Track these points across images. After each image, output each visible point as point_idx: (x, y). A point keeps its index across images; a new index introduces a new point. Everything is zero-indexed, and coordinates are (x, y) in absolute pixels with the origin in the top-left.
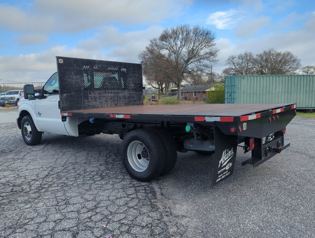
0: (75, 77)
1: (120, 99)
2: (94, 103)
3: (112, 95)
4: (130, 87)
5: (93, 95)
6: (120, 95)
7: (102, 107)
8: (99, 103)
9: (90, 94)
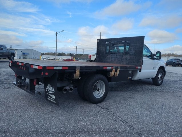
0: (102, 48)
1: (123, 60)
2: (108, 60)
3: (119, 57)
4: (131, 53)
5: (108, 56)
6: (123, 57)
7: (112, 63)
8: (111, 61)
9: (107, 55)
